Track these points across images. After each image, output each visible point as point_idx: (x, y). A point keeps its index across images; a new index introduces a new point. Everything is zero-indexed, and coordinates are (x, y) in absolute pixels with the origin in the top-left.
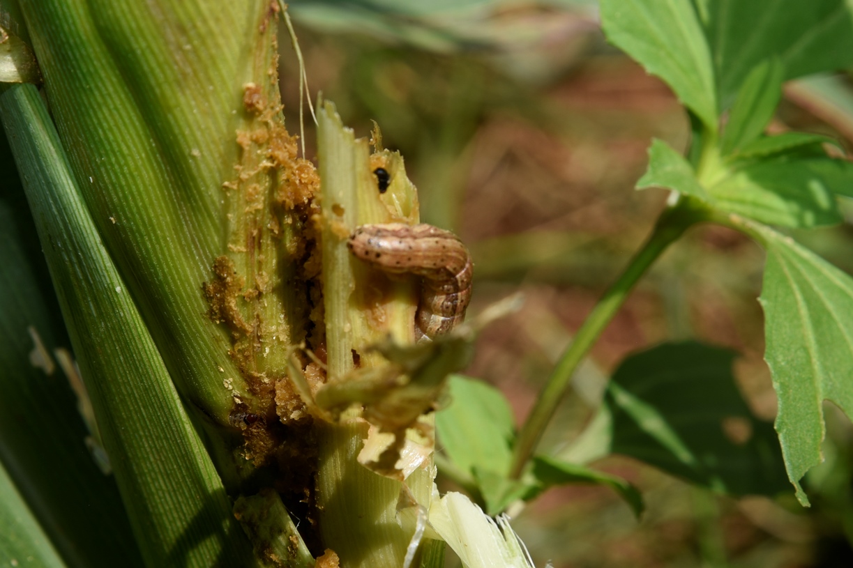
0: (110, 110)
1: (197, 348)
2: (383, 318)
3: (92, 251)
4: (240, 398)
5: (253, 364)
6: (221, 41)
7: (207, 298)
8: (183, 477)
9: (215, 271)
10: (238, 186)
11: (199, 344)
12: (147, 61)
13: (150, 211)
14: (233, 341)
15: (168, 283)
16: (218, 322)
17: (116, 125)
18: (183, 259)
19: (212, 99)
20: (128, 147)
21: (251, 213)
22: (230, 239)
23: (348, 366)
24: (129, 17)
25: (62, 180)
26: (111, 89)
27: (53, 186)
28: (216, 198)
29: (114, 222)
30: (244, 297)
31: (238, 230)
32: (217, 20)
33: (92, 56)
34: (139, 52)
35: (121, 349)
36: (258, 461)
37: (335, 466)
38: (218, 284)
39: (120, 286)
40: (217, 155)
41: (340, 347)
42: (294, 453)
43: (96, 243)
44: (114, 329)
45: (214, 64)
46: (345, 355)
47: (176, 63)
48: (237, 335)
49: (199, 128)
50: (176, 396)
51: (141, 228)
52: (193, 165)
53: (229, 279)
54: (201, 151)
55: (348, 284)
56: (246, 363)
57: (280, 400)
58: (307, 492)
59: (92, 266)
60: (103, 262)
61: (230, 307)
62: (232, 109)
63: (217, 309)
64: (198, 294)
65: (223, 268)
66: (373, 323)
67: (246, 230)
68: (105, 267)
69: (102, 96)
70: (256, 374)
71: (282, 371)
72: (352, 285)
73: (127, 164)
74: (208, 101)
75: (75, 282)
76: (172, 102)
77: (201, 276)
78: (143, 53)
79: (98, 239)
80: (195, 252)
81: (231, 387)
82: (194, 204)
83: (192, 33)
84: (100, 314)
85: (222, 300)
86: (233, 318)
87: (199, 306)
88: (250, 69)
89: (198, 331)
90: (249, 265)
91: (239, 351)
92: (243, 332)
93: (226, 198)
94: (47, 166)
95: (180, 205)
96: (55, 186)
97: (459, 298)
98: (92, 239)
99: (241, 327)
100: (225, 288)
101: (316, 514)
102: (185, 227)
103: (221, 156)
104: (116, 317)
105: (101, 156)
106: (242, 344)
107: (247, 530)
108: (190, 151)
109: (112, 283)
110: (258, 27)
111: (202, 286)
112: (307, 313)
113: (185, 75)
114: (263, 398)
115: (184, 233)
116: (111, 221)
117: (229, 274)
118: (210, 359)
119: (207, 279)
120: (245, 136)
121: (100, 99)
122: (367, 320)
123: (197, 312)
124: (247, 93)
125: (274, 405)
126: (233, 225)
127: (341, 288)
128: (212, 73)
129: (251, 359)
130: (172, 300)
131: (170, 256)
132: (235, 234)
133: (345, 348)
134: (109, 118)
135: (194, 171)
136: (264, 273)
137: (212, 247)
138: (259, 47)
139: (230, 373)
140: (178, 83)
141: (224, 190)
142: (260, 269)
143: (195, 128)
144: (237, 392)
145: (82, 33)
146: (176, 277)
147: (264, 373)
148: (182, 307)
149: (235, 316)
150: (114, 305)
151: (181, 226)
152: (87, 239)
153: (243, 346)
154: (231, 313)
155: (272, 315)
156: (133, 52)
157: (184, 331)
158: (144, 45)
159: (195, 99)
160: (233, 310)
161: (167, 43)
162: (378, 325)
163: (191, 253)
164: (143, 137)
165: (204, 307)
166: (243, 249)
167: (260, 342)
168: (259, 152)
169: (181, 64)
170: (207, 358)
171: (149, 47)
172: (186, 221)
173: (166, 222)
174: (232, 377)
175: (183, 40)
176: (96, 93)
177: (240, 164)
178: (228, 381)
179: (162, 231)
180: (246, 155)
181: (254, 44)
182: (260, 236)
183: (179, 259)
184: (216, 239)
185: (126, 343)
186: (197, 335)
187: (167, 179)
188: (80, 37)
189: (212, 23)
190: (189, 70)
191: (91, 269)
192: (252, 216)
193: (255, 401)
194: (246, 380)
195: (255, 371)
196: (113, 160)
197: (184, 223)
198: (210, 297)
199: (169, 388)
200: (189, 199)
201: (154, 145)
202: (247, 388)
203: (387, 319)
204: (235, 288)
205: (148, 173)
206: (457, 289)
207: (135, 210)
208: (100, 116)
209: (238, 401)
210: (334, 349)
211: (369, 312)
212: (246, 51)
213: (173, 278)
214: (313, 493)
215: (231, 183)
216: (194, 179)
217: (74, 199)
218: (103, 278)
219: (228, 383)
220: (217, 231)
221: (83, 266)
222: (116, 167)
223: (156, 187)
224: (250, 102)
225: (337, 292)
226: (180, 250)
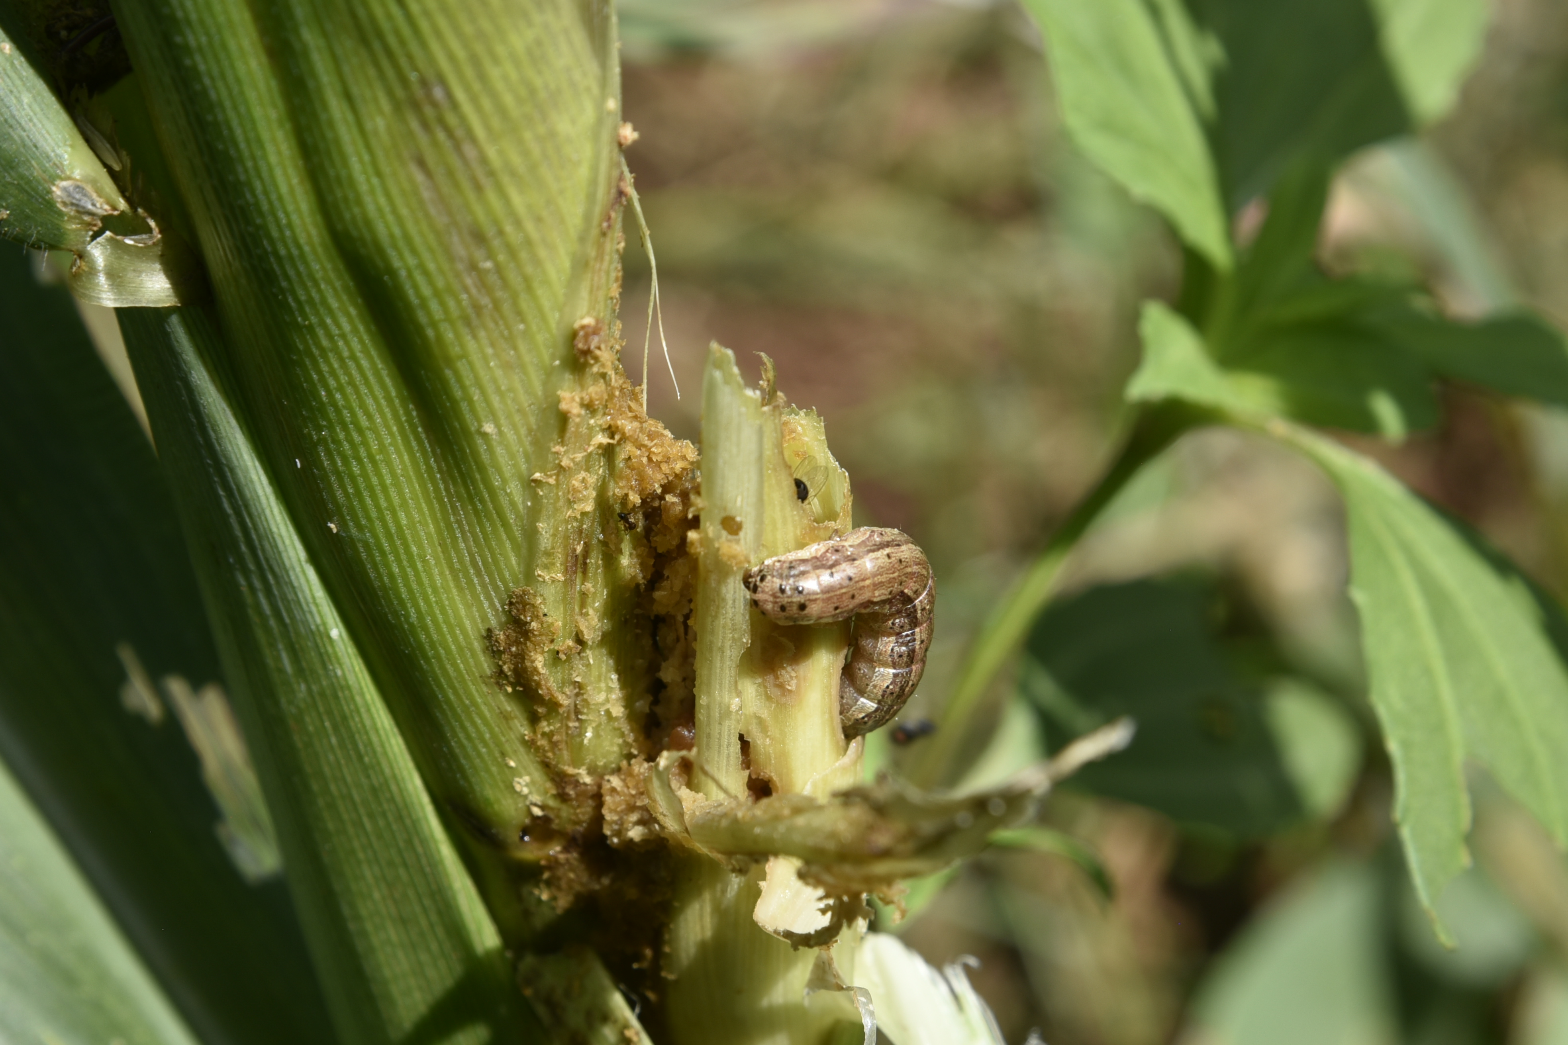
0: (341, 360)
1: (471, 729)
2: (794, 682)
3: (291, 573)
4: (542, 807)
5: (566, 755)
6: (542, 253)
7: (493, 652)
8: (431, 925)
9: (510, 611)
10: (557, 480)
11: (474, 723)
12: (415, 287)
13: (402, 516)
14: (534, 720)
15: (425, 628)
16: (509, 690)
17: (351, 383)
18: (454, 591)
19: (522, 347)
20: (370, 417)
21: (575, 518)
22: (539, 562)
23: (731, 762)
24: (390, 218)
25: (244, 461)
26: (347, 327)
27: (226, 469)
28: (518, 498)
29: (335, 531)
30: (558, 652)
31: (553, 548)
32: (539, 220)
33: (319, 275)
34: (403, 273)
35: (335, 728)
36: (563, 902)
37: (701, 917)
38: (514, 631)
39: (337, 627)
40: (523, 431)
41: (720, 734)
42: (632, 893)
43: (299, 560)
44: (322, 694)
45: (529, 289)
46: (729, 745)
47: (466, 290)
48: (541, 710)
49: (498, 390)
50: (425, 799)
51: (383, 541)
52: (482, 448)
53: (534, 625)
54: (498, 426)
55: (741, 639)
56: (554, 754)
57: (611, 811)
58: (648, 952)
59: (290, 596)
60: (311, 590)
61: (535, 669)
62: (554, 360)
63: (510, 670)
64: (477, 646)
65: (524, 607)
66: (775, 692)
67: (565, 547)
68: (314, 598)
69: (330, 337)
70: (571, 770)
71: (612, 763)
72: (746, 640)
73: (365, 443)
74: (515, 348)
75: (255, 619)
76: (455, 350)
77: (484, 618)
78: (410, 275)
79: (302, 554)
80: (475, 580)
81: (525, 791)
82: (480, 507)
83: (496, 243)
84: (300, 672)
85: (521, 657)
86: (538, 684)
87: (478, 664)
88: (584, 293)
89: (474, 703)
90: (565, 600)
91: (544, 734)
92: (553, 706)
93: (535, 497)
94: (217, 439)
95: (453, 507)
96: (232, 470)
97: (917, 637)
98: (292, 553)
99: (550, 699)
100: (527, 638)
101: (660, 986)
102: (460, 540)
103: (530, 431)
104: (328, 676)
105: (319, 429)
106: (549, 725)
107: (541, 1010)
108: (480, 426)
109: (324, 624)
110: (600, 225)
111: (484, 633)
112: (653, 668)
113: (478, 308)
114: (579, 807)
115: (457, 551)
116: (330, 529)
117: (535, 617)
118: (492, 745)
119: (493, 622)
120: (573, 399)
121: (325, 343)
122: (765, 687)
123: (473, 674)
124: (581, 333)
125: (598, 819)
126: (545, 539)
127: (728, 643)
128: (524, 304)
129: (562, 746)
130: (430, 653)
131: (431, 586)
132: (548, 554)
133: (729, 735)
134: (340, 372)
135: (485, 457)
136: (591, 612)
137: (507, 575)
138: (600, 256)
139: (525, 768)
140: (467, 322)
141: (531, 485)
142: (583, 605)
143: (490, 389)
144: (536, 798)
145: (302, 240)
146: (440, 617)
147: (584, 768)
148: (448, 667)
149: (543, 682)
150: (325, 658)
151: (454, 539)
152: (284, 555)
153: (552, 727)
154: (536, 678)
155: (599, 676)
156: (392, 272)
157: (448, 702)
158: (411, 261)
159: (492, 345)
160: (539, 674)
161: (451, 258)
162: (783, 695)
163: (470, 582)
164: (397, 401)
165: (486, 666)
166: (560, 577)
167: (578, 720)
168: (592, 422)
169: (474, 291)
170: (486, 745)
171: (422, 267)
172: (463, 532)
173: (428, 534)
174: (529, 774)
175: (478, 254)
176: (320, 333)
177: (563, 444)
178: (521, 781)
179: (420, 546)
180: (571, 428)
181: (592, 253)
182: (586, 553)
183: (447, 591)
184: (513, 561)
185: (344, 718)
186: (473, 708)
187: (434, 465)
188: (299, 247)
189: (530, 226)
190: (485, 301)
191: (288, 602)
192: (575, 524)
193: (565, 812)
194: (553, 780)
195: (569, 765)
196: (342, 436)
197: (459, 535)
198: (499, 651)
199: (415, 788)
200: (471, 498)
201: (414, 413)
202: (554, 792)
203: (798, 686)
204: (544, 638)
205: (400, 456)
206: (914, 623)
207: (374, 514)
208: (324, 368)
209: (537, 812)
210: (709, 736)
211: (770, 678)
212: (581, 265)
213: (435, 621)
214: (658, 954)
215: (546, 475)
216: (481, 468)
217: (264, 491)
218: (309, 616)
219: (522, 784)
220: (516, 547)
221: (274, 596)
222: (346, 446)
223: (414, 478)
224: (586, 348)
225: (722, 650)
226: (449, 577)
